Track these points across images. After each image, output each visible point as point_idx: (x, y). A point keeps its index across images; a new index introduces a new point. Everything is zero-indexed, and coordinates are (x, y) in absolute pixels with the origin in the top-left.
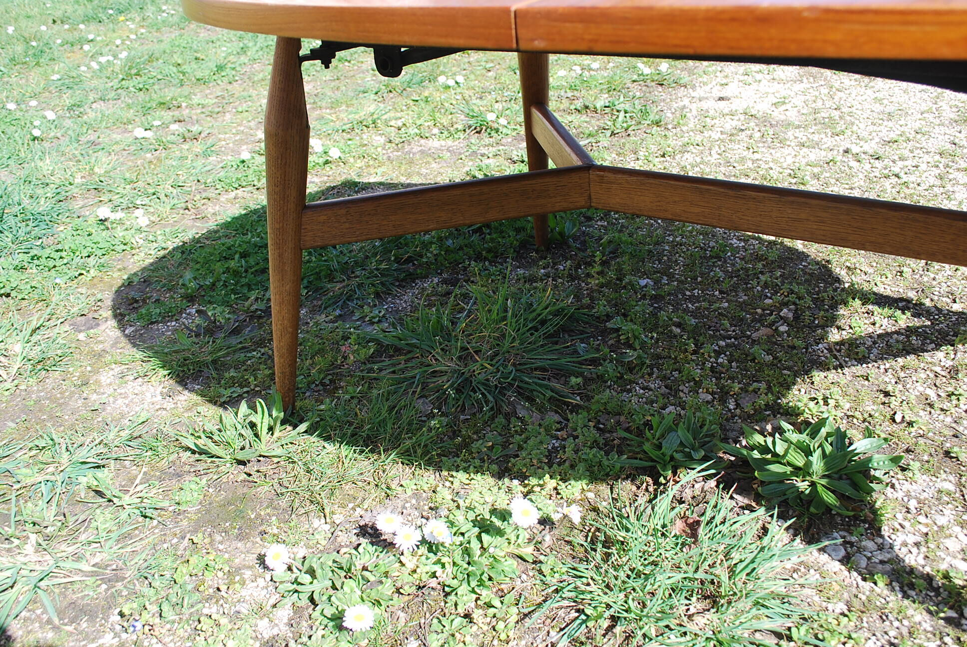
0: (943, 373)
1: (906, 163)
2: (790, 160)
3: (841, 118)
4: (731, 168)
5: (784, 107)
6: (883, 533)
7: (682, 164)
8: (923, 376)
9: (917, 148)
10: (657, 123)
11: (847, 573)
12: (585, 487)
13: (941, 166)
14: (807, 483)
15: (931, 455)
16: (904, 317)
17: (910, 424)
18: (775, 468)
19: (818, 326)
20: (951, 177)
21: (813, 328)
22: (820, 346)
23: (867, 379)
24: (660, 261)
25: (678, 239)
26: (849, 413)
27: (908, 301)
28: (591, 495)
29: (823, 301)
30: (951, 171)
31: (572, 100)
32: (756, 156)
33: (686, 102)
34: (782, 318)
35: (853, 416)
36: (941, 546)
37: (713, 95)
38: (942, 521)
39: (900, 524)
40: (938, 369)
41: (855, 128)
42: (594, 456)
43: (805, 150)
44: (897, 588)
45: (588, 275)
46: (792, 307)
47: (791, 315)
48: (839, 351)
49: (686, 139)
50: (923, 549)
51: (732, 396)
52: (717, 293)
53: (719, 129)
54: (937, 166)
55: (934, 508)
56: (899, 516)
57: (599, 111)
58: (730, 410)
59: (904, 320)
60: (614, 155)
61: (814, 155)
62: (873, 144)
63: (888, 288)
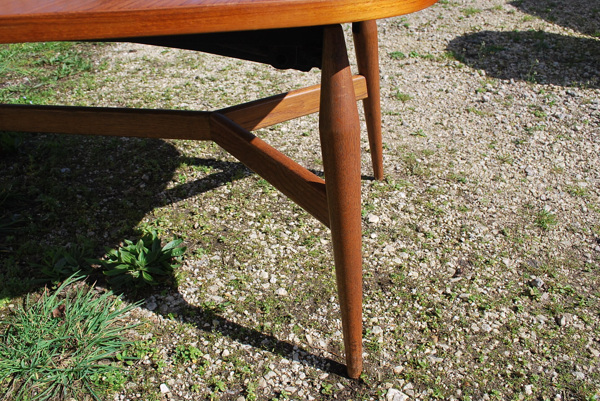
0: (225, 197)
1: (228, 82)
2: (165, 86)
3: (198, 58)
4: (129, 94)
5: (167, 54)
6: (179, 290)
7: (100, 94)
8: (214, 200)
9: (235, 73)
10: (88, 69)
11: (156, 317)
12: (8, 302)
13: (246, 82)
14: (137, 272)
15: (210, 243)
16: (209, 169)
17: (202, 228)
18: (120, 267)
19: (163, 182)
20: (250, 87)
21: (159, 183)
22: (162, 193)
23: (184, 208)
24: (77, 156)
25: (90, 141)
26: (171, 228)
27: (213, 160)
28: (12, 306)
29: (167, 167)
30: (251, 84)
31: (35, 58)
32: (146, 85)
33: (110, 55)
34: (142, 180)
35: (172, 230)
36: (208, 291)
37: (127, 49)
38: (211, 277)
39: (188, 284)
40: (222, 196)
41: (204, 64)
42: (15, 281)
43: (174, 79)
44: (181, 318)
45: (29, 171)
46: (150, 173)
47: (147, 178)
48: (172, 194)
49: (106, 78)
50: (198, 294)
51: (107, 230)
52: (107, 170)
53: (126, 70)
54: (244, 83)
55: (207, 271)
56: (188, 279)
57: (52, 64)
58: (104, 238)
59: (209, 171)
60: (58, 92)
61: (178, 82)
62: (213, 73)
63: (204, 154)
